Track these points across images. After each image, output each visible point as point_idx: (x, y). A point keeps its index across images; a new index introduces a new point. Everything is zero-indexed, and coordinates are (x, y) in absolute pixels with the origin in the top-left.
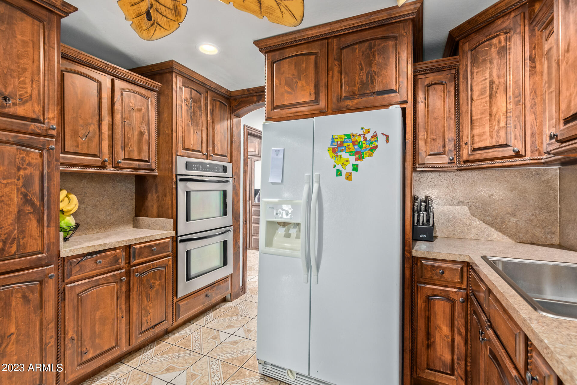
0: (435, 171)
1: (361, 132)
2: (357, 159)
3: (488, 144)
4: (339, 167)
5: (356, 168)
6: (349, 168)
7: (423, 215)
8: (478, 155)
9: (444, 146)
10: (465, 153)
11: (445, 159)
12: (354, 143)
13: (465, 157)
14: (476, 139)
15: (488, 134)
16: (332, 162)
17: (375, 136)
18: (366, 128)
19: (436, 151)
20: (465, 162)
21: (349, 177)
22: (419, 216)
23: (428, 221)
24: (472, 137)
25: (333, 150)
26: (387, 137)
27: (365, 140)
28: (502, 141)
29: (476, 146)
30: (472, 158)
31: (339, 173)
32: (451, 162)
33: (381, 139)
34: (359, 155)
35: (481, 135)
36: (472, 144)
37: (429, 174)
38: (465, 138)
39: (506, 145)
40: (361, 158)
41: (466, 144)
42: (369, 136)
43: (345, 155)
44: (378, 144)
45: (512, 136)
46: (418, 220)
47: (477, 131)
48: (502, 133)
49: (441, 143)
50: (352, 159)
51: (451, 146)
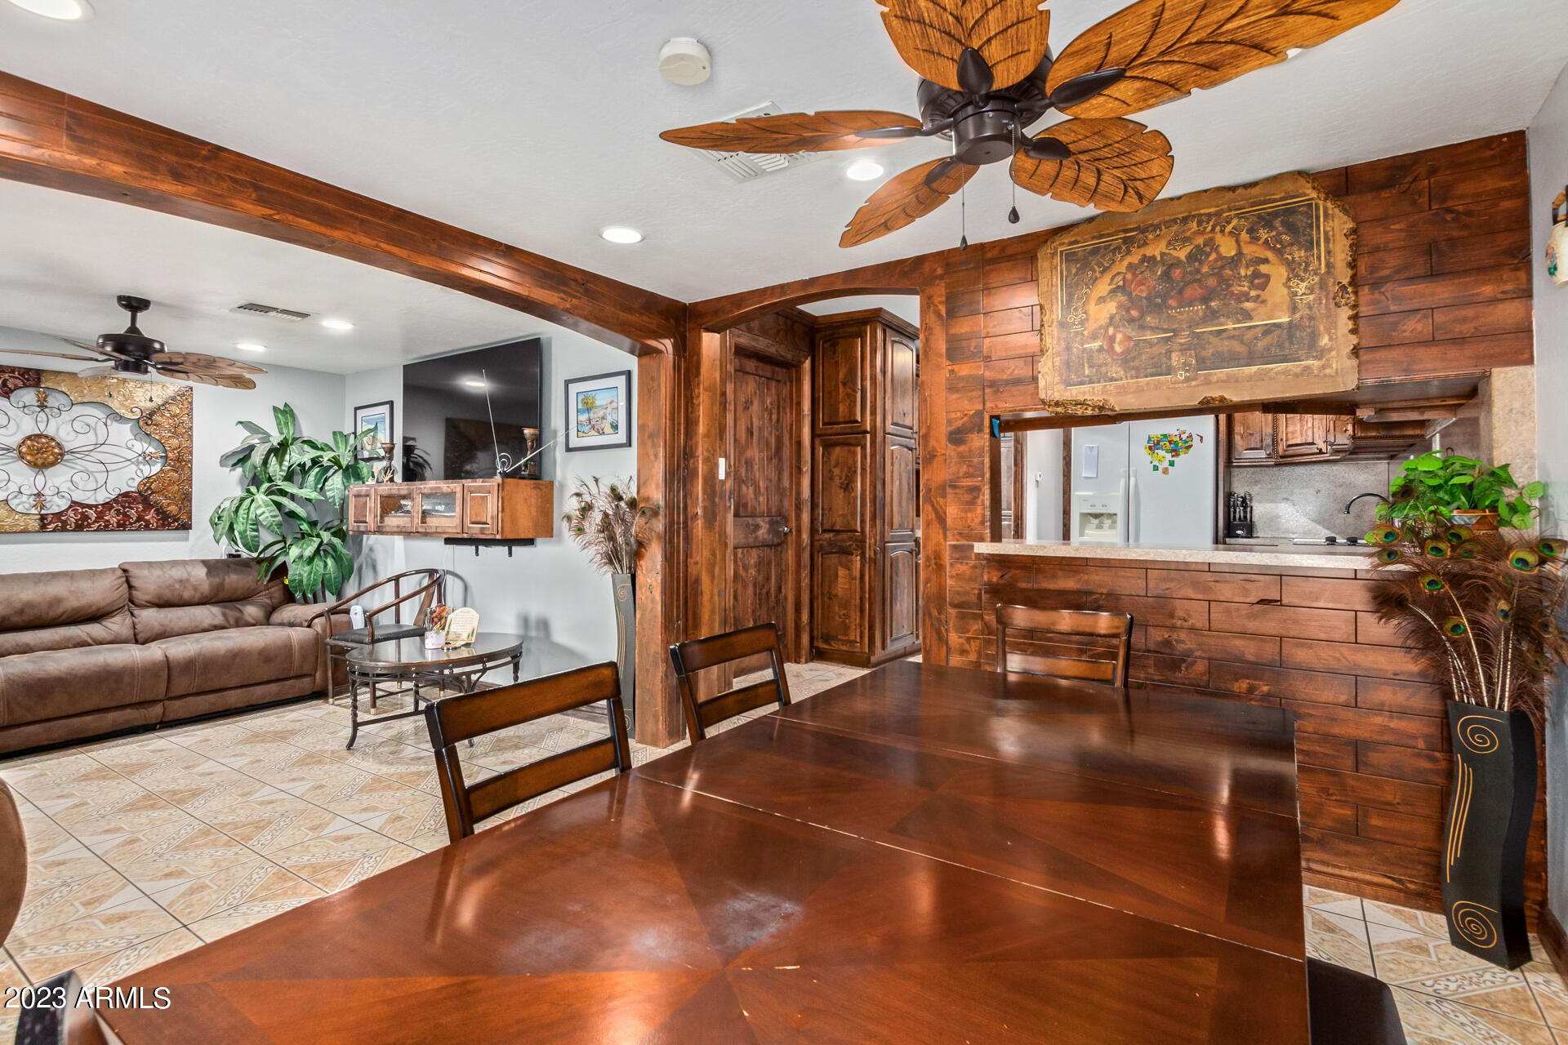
0: (1256, 466)
1: (1177, 433)
2: (1173, 456)
3: (1299, 441)
4: (1156, 463)
5: (1172, 464)
6: (1166, 464)
7: (1240, 511)
8: (1292, 451)
9: (1262, 441)
10: (1281, 449)
11: (1262, 454)
12: (1170, 442)
13: (1281, 452)
14: (1290, 436)
15: (1299, 432)
16: (1149, 458)
17: (1190, 436)
18: (1182, 429)
19: (1253, 446)
20: (1282, 457)
21: (1165, 471)
22: (1235, 512)
23: (1245, 517)
24: (1287, 434)
25: (1150, 448)
26: (1202, 437)
27: (1181, 439)
28: (1310, 440)
29: (1290, 442)
30: (1287, 453)
31: (1156, 468)
32: (1269, 456)
33: (1196, 440)
34: (1175, 452)
35: (1294, 433)
36: (1287, 440)
37: (1249, 469)
38: (1280, 434)
39: (1313, 444)
40: (1177, 455)
41: (1282, 440)
42: (1184, 437)
43: (1161, 453)
44: (1194, 443)
45: (1316, 436)
46: (1235, 517)
47: (1290, 429)
48: (1310, 433)
49: (1258, 439)
50: (1169, 456)
51: (1268, 441)
